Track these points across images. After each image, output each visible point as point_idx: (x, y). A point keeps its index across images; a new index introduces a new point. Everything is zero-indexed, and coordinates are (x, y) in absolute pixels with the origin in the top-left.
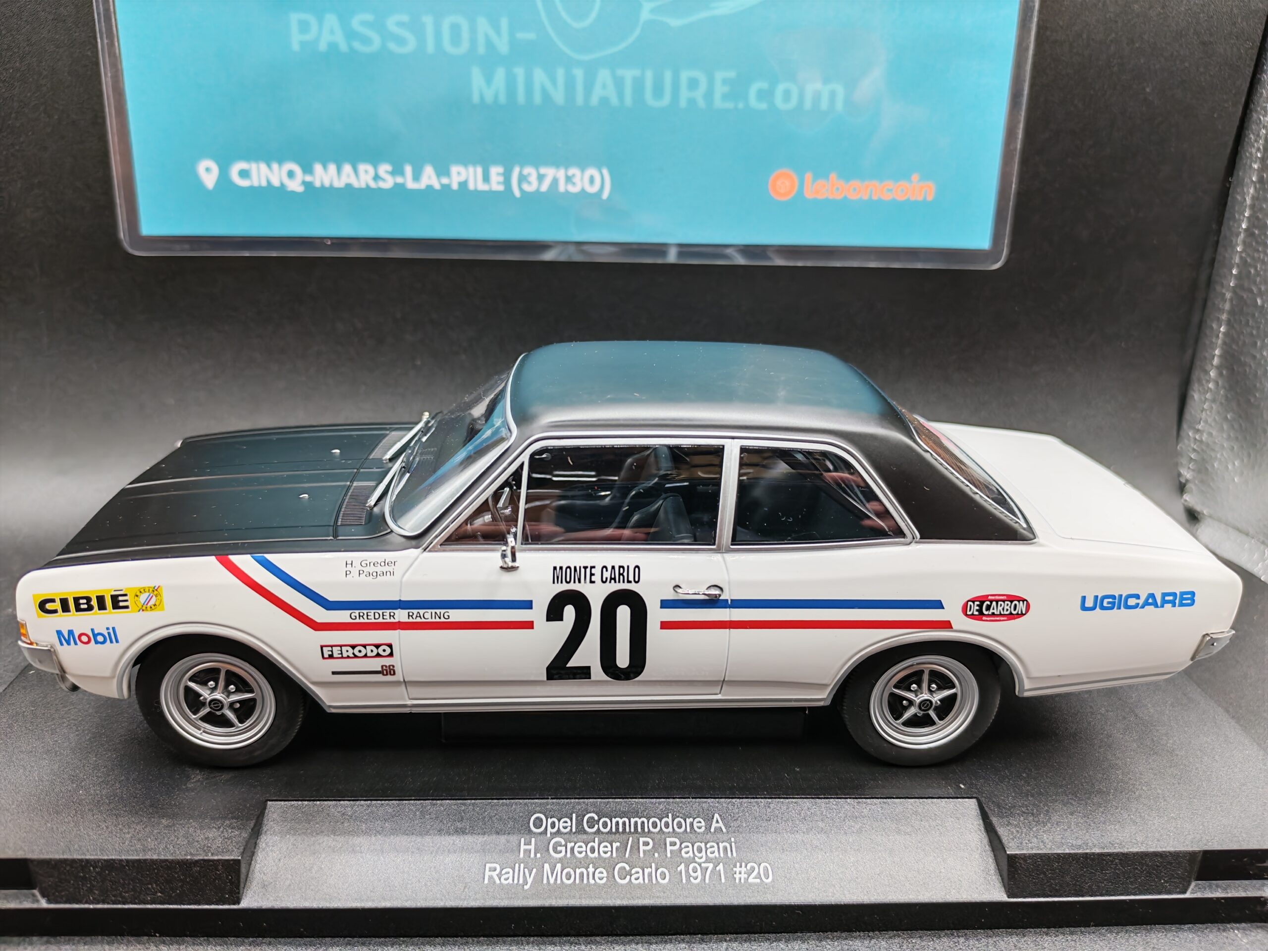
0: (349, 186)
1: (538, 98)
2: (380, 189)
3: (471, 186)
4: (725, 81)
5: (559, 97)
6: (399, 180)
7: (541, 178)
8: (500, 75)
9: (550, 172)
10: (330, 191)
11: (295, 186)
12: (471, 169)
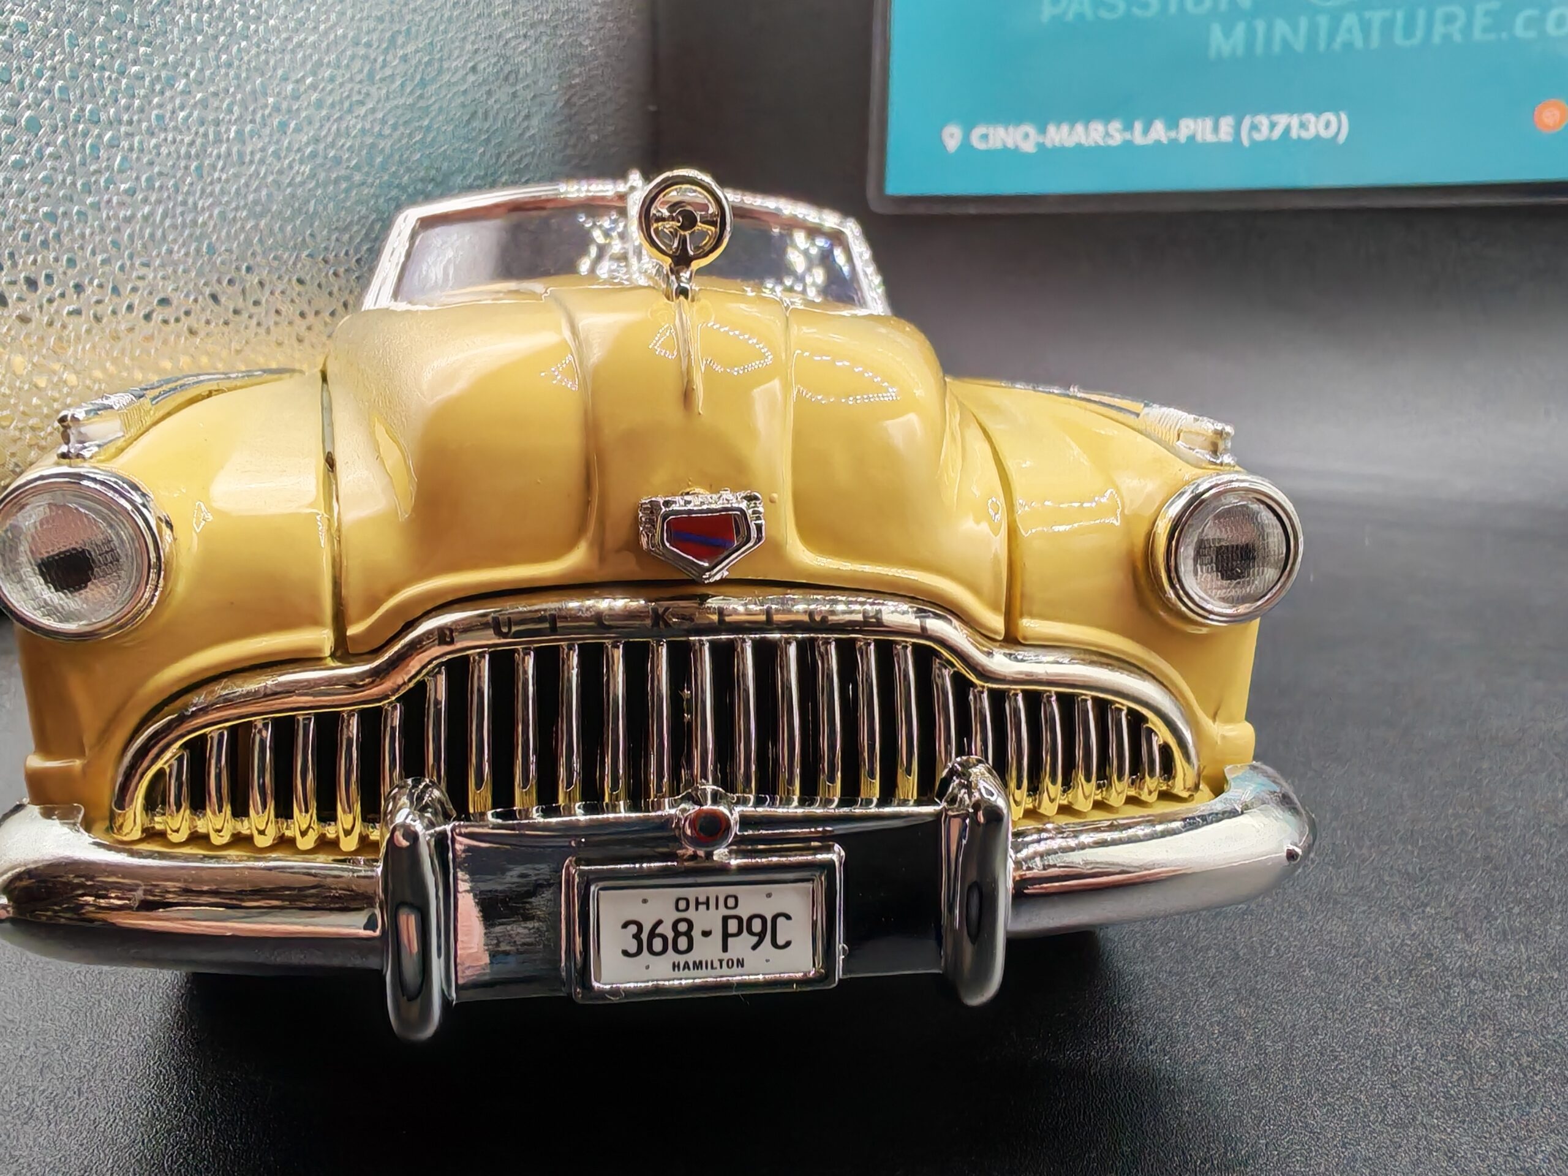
0: (1079, 146)
1: (1277, 48)
2: (1109, 147)
3: (1199, 138)
4: (1487, 13)
5: (1299, 45)
6: (1128, 136)
7: (1273, 126)
8: (1240, 29)
9: (1282, 119)
10: (1061, 150)
11: (1029, 147)
12: (1199, 121)
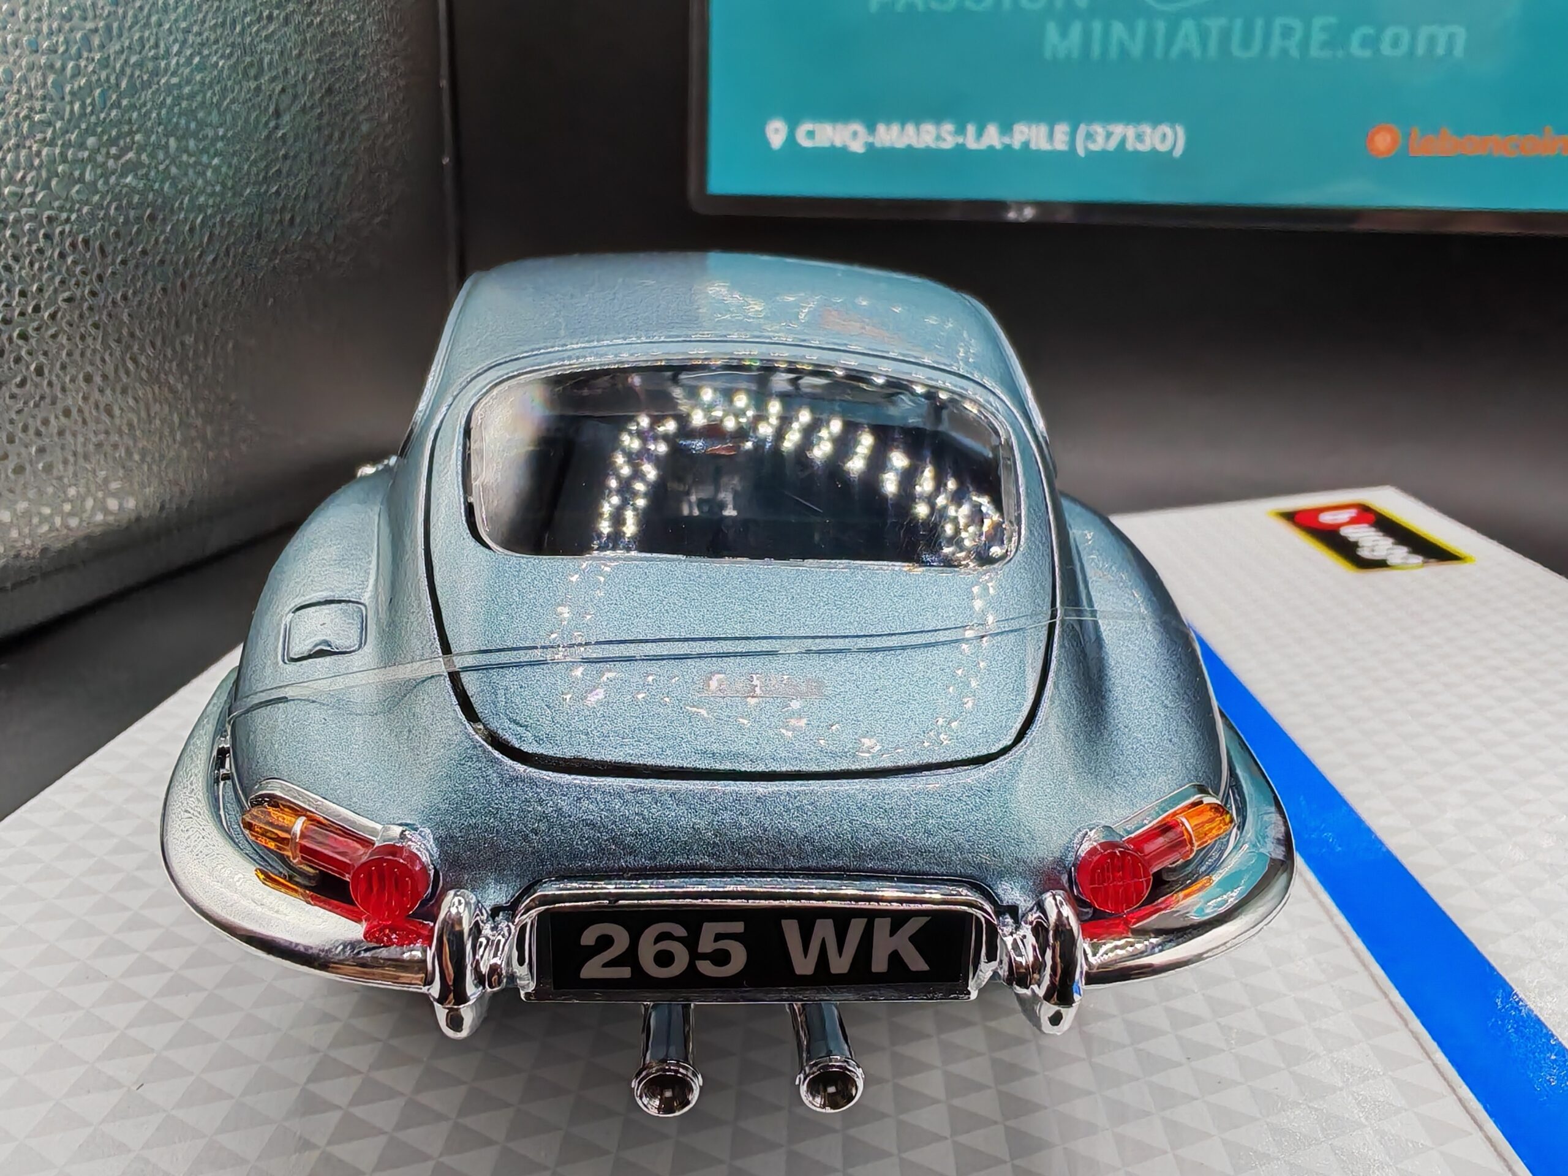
0: (909, 147)
2: (939, 151)
3: (1033, 146)
6: (961, 139)
7: (1109, 135)
9: (1118, 130)
10: (891, 151)
11: (858, 146)
12: (1034, 127)
